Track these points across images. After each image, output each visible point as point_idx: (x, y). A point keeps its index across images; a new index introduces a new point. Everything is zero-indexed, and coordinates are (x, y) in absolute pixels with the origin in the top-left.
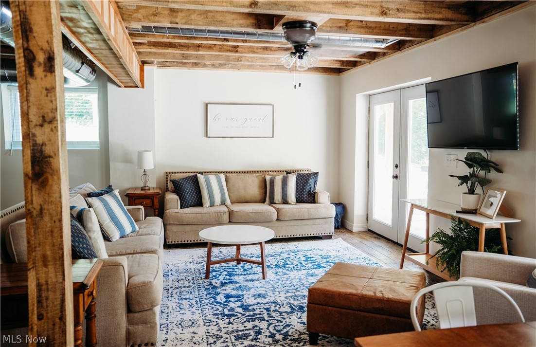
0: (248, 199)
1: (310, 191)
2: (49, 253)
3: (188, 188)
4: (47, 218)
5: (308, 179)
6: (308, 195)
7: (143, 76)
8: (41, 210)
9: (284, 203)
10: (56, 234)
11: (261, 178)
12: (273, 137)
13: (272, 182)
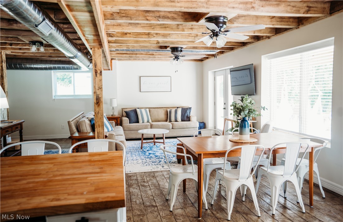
0: (160, 120)
1: (187, 116)
2: (100, 124)
3: (132, 115)
4: (99, 114)
5: (187, 110)
6: (187, 118)
7: (112, 65)
8: (98, 112)
9: (176, 122)
10: (102, 119)
11: (165, 110)
12: (171, 91)
13: (170, 112)
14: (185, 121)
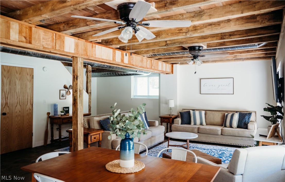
0: (215, 124)
1: (245, 122)
3: (186, 116)
4: (75, 114)
5: (245, 116)
6: (244, 125)
7: (173, 69)
9: (231, 128)
11: (223, 114)
12: (233, 94)
13: (227, 116)
14: (242, 128)
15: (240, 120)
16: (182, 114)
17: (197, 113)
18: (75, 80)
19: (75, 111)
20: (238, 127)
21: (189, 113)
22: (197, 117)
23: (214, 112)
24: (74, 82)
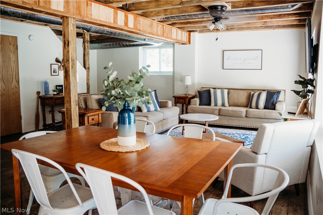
0: (239, 105)
1: (273, 102)
3: (205, 95)
5: (273, 95)
6: (272, 105)
7: (190, 38)
9: (257, 109)
11: (249, 93)
12: (261, 69)
13: (253, 96)
14: (269, 109)
15: (268, 100)
16: (200, 93)
17: (219, 92)
18: (66, 46)
19: (67, 86)
20: (266, 108)
21: (209, 92)
22: (219, 97)
23: (238, 91)
24: (65, 49)
